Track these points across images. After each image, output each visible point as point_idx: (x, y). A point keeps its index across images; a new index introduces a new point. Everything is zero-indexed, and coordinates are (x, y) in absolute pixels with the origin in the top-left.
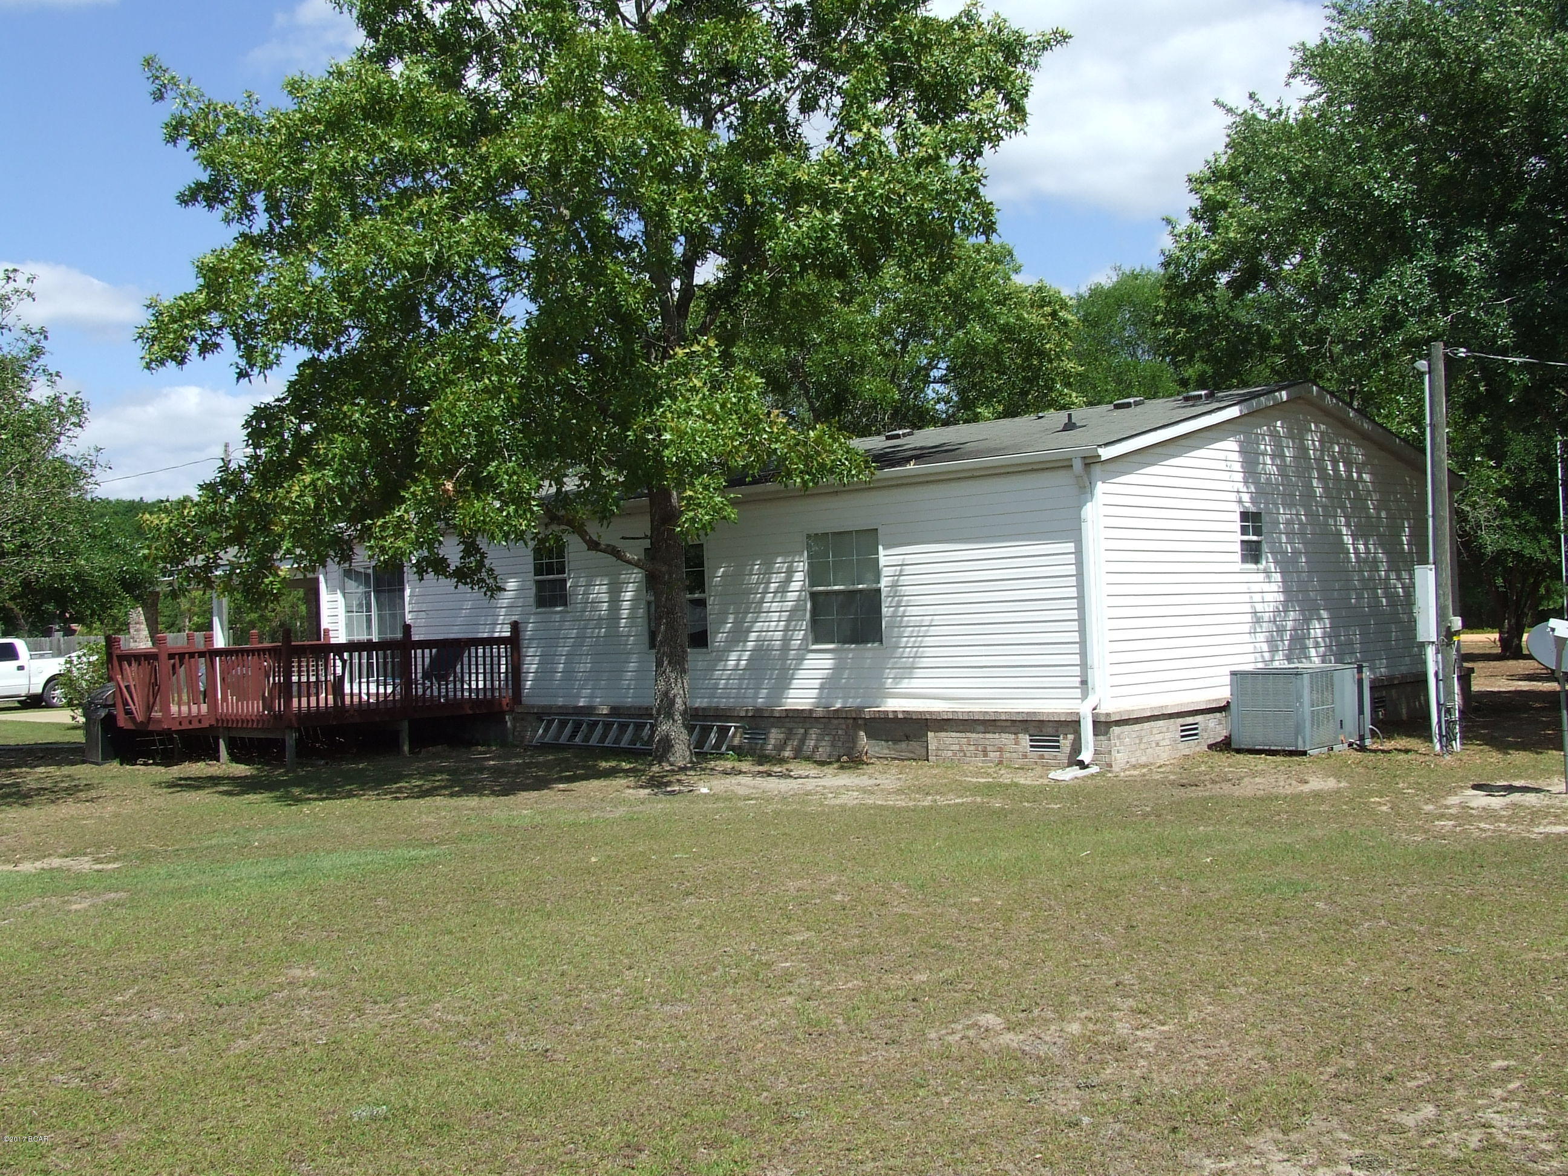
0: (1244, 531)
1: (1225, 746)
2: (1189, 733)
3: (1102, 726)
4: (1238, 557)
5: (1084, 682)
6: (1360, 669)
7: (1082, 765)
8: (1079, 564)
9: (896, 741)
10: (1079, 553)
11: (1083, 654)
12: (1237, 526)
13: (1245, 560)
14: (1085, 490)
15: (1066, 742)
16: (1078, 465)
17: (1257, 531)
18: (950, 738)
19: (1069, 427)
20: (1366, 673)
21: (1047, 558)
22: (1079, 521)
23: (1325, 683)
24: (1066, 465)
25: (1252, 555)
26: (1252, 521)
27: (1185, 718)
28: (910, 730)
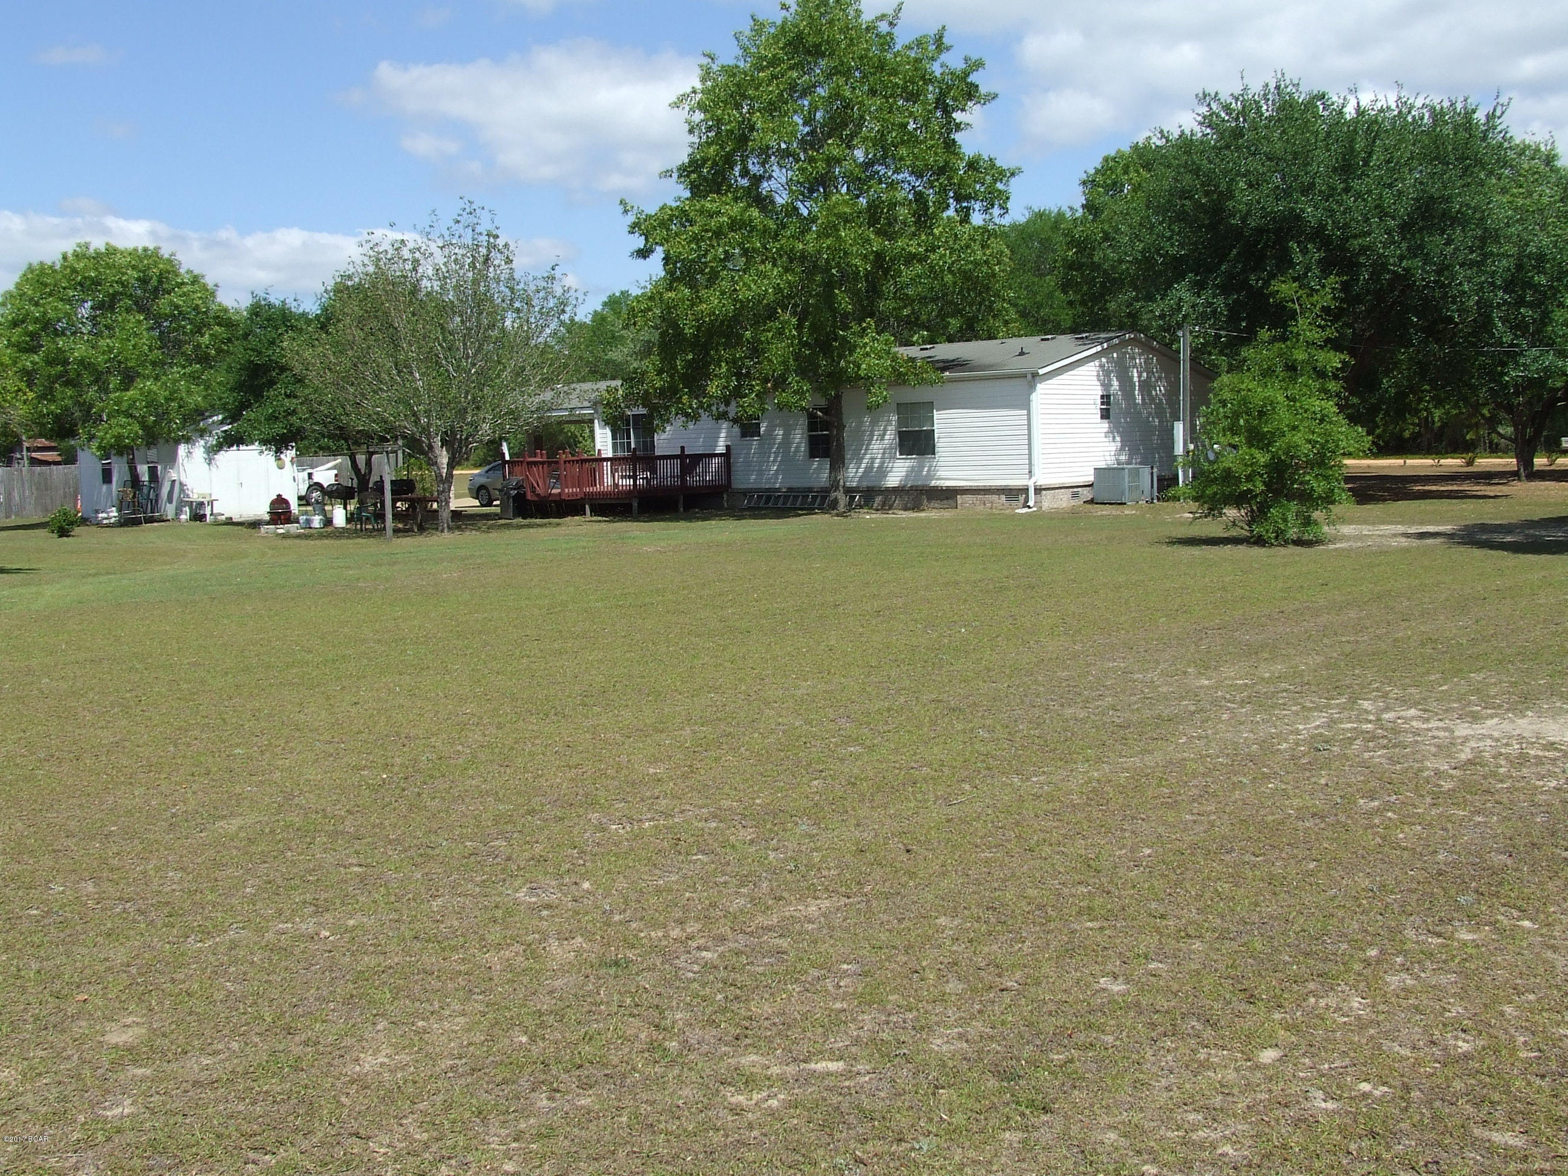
0: (1102, 403)
1: (1092, 502)
2: (1075, 496)
3: (1038, 490)
4: (1099, 416)
5: (1030, 472)
6: (1152, 468)
7: (1029, 507)
8: (1029, 419)
9: (941, 500)
10: (1029, 415)
11: (1030, 459)
12: (1099, 401)
13: (1102, 417)
14: (1032, 387)
15: (1022, 498)
16: (1029, 376)
17: (1108, 404)
18: (968, 498)
19: (1022, 354)
20: (1155, 470)
21: (1014, 417)
22: (1029, 401)
23: (1135, 473)
24: (1024, 376)
25: (1105, 415)
26: (1106, 399)
27: (1073, 489)
28: (949, 495)
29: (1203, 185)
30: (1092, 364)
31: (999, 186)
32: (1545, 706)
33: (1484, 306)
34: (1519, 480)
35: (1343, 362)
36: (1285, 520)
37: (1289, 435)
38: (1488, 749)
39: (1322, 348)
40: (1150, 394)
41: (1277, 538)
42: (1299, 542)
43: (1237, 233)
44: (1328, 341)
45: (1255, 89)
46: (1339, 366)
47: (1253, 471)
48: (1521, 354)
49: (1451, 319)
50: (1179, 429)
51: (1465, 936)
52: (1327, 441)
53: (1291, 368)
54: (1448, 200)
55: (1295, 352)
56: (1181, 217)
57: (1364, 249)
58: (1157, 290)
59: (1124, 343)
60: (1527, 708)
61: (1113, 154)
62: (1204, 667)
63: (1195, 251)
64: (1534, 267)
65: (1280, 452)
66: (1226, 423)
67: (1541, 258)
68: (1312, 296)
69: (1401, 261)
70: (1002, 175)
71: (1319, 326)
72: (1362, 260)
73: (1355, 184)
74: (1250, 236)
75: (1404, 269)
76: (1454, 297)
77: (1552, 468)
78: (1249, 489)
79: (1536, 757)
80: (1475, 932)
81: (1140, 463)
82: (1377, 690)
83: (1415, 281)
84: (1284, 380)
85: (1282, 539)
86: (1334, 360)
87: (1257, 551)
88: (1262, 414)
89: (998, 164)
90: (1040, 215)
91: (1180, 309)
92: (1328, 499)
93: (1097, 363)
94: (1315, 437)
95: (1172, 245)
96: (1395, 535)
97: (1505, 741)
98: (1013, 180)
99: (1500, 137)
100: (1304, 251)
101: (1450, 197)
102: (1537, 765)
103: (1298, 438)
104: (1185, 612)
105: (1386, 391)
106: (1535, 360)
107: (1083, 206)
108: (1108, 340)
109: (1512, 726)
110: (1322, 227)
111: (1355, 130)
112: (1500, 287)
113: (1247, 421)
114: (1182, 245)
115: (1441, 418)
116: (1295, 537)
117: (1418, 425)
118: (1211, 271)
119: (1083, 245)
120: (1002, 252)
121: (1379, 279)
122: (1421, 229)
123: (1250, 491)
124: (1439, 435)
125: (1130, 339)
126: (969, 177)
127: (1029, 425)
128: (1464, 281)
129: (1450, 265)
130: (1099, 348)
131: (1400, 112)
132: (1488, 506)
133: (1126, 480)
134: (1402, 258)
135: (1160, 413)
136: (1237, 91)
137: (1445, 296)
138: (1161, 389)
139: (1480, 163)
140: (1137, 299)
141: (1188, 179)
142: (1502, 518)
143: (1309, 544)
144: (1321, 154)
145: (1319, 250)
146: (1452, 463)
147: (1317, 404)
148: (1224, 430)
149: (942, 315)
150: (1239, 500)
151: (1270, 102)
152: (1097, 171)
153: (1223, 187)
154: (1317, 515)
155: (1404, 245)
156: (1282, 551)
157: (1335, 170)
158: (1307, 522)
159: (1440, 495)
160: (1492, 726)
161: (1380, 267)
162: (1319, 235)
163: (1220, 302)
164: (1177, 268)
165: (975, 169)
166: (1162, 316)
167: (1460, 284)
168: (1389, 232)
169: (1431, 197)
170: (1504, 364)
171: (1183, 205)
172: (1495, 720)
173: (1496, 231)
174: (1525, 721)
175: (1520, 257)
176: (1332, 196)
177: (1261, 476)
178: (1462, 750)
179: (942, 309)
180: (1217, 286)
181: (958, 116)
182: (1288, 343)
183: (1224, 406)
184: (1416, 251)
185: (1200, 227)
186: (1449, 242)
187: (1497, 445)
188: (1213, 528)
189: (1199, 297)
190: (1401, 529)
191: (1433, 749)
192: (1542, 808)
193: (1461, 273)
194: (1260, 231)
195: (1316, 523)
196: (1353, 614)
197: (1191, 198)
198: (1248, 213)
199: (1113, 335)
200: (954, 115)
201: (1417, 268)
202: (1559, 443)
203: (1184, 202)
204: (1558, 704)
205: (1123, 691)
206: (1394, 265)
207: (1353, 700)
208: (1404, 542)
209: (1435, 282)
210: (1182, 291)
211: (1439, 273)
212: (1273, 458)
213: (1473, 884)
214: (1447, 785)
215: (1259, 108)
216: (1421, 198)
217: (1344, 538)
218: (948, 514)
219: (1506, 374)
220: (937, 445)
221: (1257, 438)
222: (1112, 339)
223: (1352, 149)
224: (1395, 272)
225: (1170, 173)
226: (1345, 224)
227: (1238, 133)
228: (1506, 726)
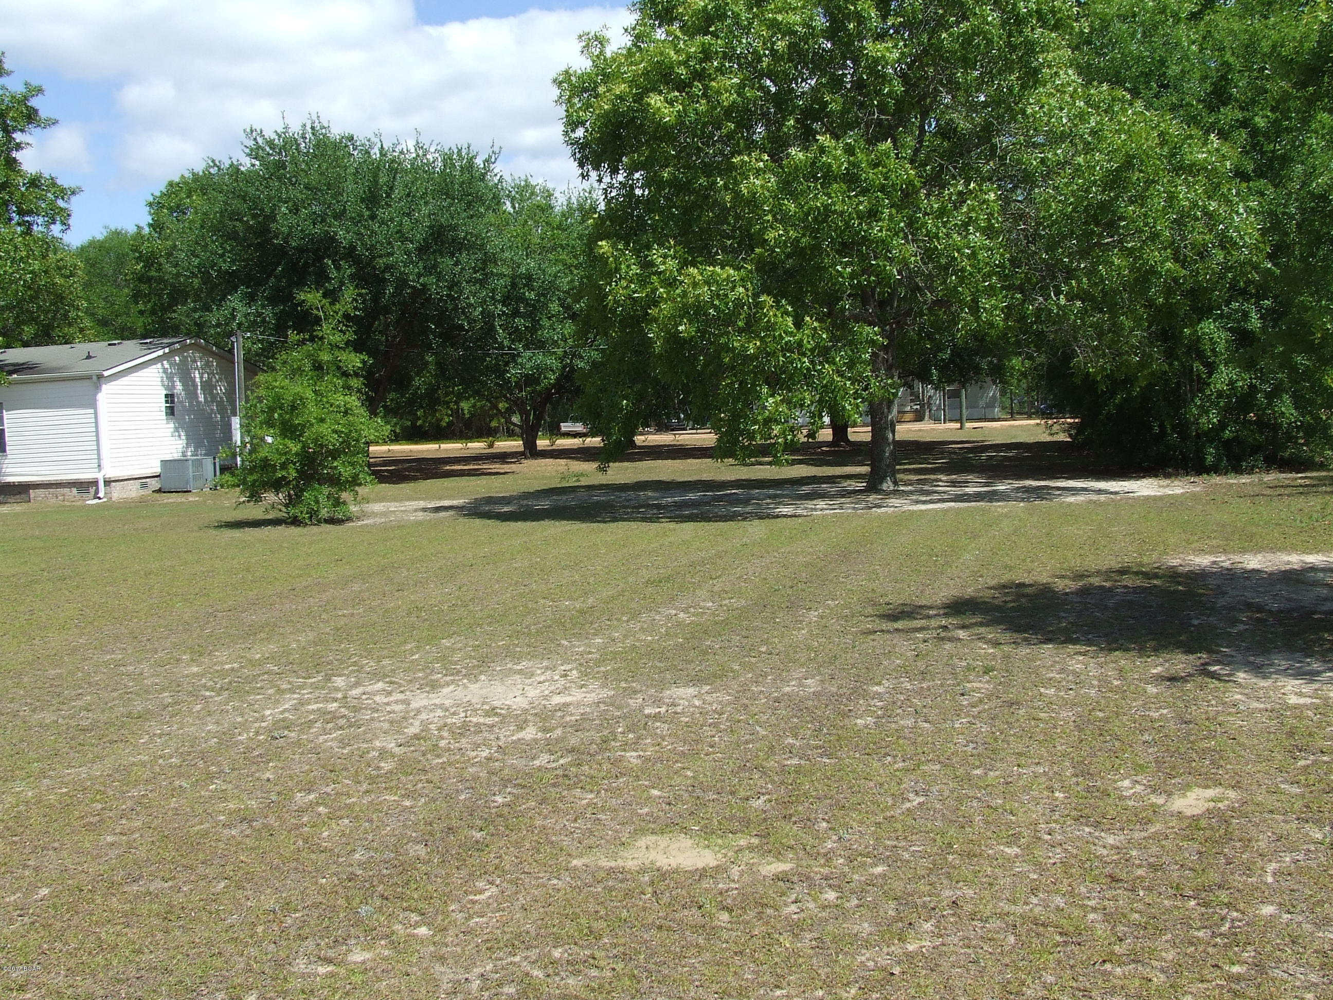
0: (167, 402)
1: (159, 491)
2: (144, 486)
3: (108, 483)
4: (163, 413)
5: (99, 466)
6: (214, 458)
7: (99, 498)
8: (96, 418)
9: (15, 495)
10: (96, 414)
11: (99, 454)
12: (163, 400)
13: (167, 415)
14: (98, 388)
15: (92, 490)
16: (95, 378)
17: (173, 402)
18: (41, 492)
19: (89, 357)
20: (217, 460)
21: (79, 416)
22: (95, 400)
23: (198, 464)
24: (89, 378)
25: (171, 411)
26: (170, 398)
27: (142, 480)
28: (21, 490)
29: (250, 209)
30: (154, 366)
31: (61, 203)
32: (498, 669)
33: (488, 316)
34: (526, 458)
35: (364, 362)
36: (317, 502)
37: (316, 426)
38: (436, 720)
39: (344, 349)
40: (211, 393)
41: (311, 517)
42: (331, 521)
43: (281, 252)
44: (348, 343)
45: (295, 129)
46: (361, 365)
47: (287, 459)
48: (519, 355)
49: (462, 326)
50: (236, 422)
51: (358, 956)
52: (350, 431)
53: (318, 367)
54: (455, 228)
55: (321, 353)
56: (232, 236)
57: (388, 268)
58: (213, 302)
59: (185, 348)
60: (481, 673)
61: (177, 180)
62: (198, 653)
63: (245, 266)
64: (525, 285)
65: (309, 442)
66: (262, 417)
67: (529, 278)
68: (334, 304)
69: (419, 278)
70: (63, 193)
71: (341, 331)
72: (387, 276)
73: (380, 212)
74: (293, 255)
75: (422, 285)
76: (463, 309)
77: (554, 447)
78: (283, 476)
79: (477, 725)
80: (369, 950)
81: (205, 455)
82: (355, 664)
83: (431, 295)
84: (312, 378)
85: (314, 518)
86: (354, 360)
87: (294, 531)
88: (294, 408)
89: (59, 182)
90: (117, 233)
91: (234, 317)
92: (355, 482)
93: (159, 365)
94: (340, 428)
95: (225, 261)
96: (416, 510)
97: (453, 710)
98: (74, 199)
99: (496, 180)
100: (338, 268)
101: (457, 225)
102: (476, 733)
103: (324, 429)
104: (204, 595)
105: (418, 388)
106: (530, 359)
107: (150, 225)
108: (169, 345)
109: (465, 693)
110: (353, 248)
111: (378, 167)
112: (499, 301)
113: (280, 415)
114: (233, 262)
115: (469, 412)
116: (326, 516)
117: (451, 415)
118: (260, 284)
119: (149, 260)
120: (76, 265)
121: (401, 293)
122: (435, 251)
123: (284, 478)
124: (468, 424)
125: (191, 344)
126: (31, 194)
127: (96, 423)
128: (470, 295)
129: (459, 282)
130: (160, 353)
131: (418, 156)
132: (496, 482)
133: (191, 470)
134: (419, 275)
135: (222, 409)
136: (280, 130)
137: (456, 308)
138: (221, 389)
139: (481, 200)
140: (195, 310)
141: (236, 204)
142: (506, 492)
143: (339, 522)
144: (350, 186)
145: (350, 267)
146: (477, 446)
147: (340, 399)
148: (261, 423)
149: (19, 323)
150: (277, 485)
151: (307, 140)
152: (163, 195)
153: (268, 211)
154: (344, 495)
155: (421, 264)
156: (315, 529)
157: (363, 200)
158: (337, 503)
159: (462, 474)
160: (447, 695)
161: (402, 282)
162: (350, 253)
163: (268, 312)
164: (230, 282)
165: (37, 186)
166: (218, 325)
167: (468, 298)
168: (408, 253)
169: (441, 226)
170: (507, 364)
171: (235, 226)
172: (452, 687)
173: (494, 254)
174: (478, 685)
175: (513, 278)
176: (360, 221)
177: (294, 464)
178: (412, 724)
179: (18, 317)
180: (267, 298)
181: (18, 137)
182: (315, 345)
183: (261, 402)
184: (432, 269)
185: (249, 246)
186: (456, 264)
187: (513, 431)
188: (255, 512)
189: (250, 307)
190: (422, 504)
191: (386, 726)
192: (468, 784)
193: (467, 289)
194: (300, 250)
195: (344, 503)
196: (356, 587)
197: (240, 220)
198: (289, 234)
199: (175, 340)
200: (14, 136)
201: (433, 284)
202: (559, 428)
203: (235, 223)
204: (509, 666)
205: (106, 687)
206: (413, 281)
207: (328, 678)
208: (421, 515)
209: (447, 295)
210: (235, 301)
211: (450, 288)
212: (303, 447)
213: (381, 887)
214: (386, 766)
215: (298, 145)
216: (434, 226)
217: (374, 514)
218: (18, 508)
219: (508, 372)
220: (8, 443)
221: (289, 430)
222: (174, 343)
223: (377, 182)
224: (413, 287)
225: (221, 197)
226: (372, 245)
227: (281, 165)
228: (460, 693)
